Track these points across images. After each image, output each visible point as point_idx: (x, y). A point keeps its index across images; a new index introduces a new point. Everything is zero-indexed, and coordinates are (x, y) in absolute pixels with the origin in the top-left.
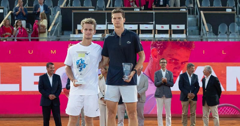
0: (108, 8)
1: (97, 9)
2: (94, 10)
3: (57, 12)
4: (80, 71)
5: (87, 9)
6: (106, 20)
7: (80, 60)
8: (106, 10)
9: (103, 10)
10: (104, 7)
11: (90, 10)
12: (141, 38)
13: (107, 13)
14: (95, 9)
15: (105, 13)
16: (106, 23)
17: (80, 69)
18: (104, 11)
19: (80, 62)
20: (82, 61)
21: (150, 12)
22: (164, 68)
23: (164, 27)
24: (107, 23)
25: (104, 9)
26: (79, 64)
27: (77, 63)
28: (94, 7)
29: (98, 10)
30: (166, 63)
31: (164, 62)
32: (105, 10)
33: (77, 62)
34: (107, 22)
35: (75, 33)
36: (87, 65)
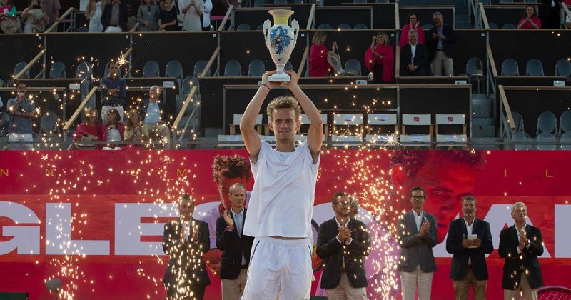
7: (279, 30)
17: (277, 50)
19: (278, 33)
22: (418, 208)
23: (420, 119)
26: (276, 37)
31: (420, 197)
33: (271, 34)
35: (227, 133)
36: (293, 39)
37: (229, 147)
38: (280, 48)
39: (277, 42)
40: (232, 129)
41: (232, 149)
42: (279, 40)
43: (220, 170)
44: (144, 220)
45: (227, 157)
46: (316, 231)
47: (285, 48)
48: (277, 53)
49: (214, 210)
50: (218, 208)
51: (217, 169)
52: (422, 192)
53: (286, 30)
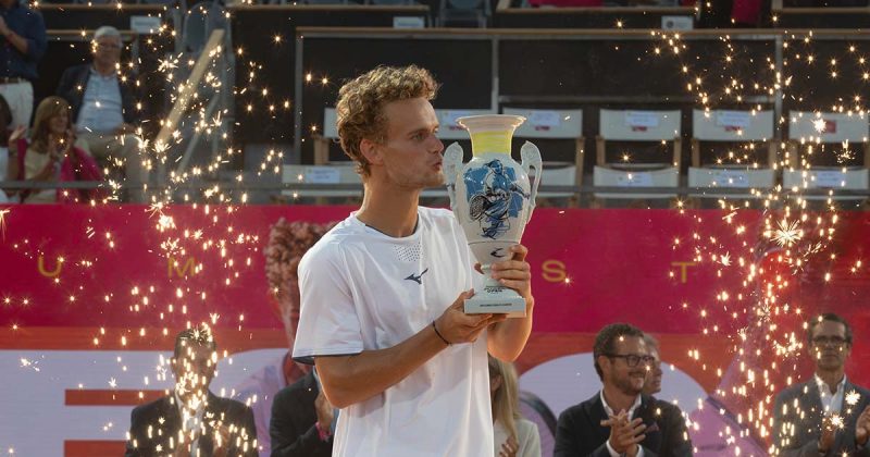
0: (504, 15)
1: (443, 18)
2: (426, 25)
3: (210, 34)
4: (489, 233)
5: (385, 19)
6: (496, 82)
7: (490, 170)
8: (495, 26)
9: (475, 25)
10: (482, 6)
11: (402, 24)
12: (701, 190)
13: (502, 43)
14: (430, 17)
15: (489, 42)
16: (495, 98)
17: (489, 225)
18: (485, 30)
19: (490, 180)
20: (499, 173)
21: (755, 37)
22: (833, 369)
23: (838, 127)
24: (501, 99)
25: (482, 20)
26: (485, 190)
27: (471, 187)
28: (427, 8)
29: (449, 24)
30: (848, 340)
31: (837, 339)
32: (488, 27)
33: (467, 182)
34: (501, 93)
35: (307, 158)
36: (528, 197)
37: (313, 199)
38: (498, 221)
39: (487, 206)
40: (320, 150)
41: (319, 203)
42: (492, 199)
43: (287, 261)
44: (74, 398)
45: (306, 225)
46: (547, 431)
47: (508, 221)
48: (487, 235)
49: (268, 371)
50: (279, 366)
51: (278, 258)
52: (842, 328)
53: (511, 172)
